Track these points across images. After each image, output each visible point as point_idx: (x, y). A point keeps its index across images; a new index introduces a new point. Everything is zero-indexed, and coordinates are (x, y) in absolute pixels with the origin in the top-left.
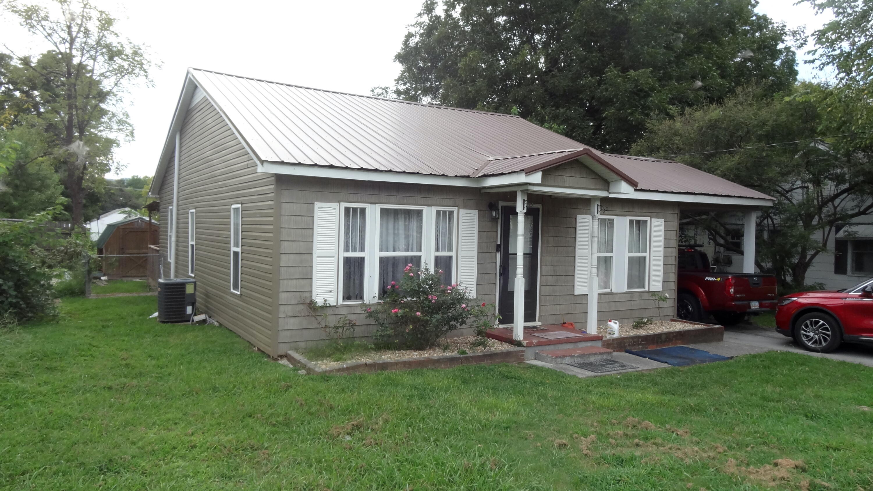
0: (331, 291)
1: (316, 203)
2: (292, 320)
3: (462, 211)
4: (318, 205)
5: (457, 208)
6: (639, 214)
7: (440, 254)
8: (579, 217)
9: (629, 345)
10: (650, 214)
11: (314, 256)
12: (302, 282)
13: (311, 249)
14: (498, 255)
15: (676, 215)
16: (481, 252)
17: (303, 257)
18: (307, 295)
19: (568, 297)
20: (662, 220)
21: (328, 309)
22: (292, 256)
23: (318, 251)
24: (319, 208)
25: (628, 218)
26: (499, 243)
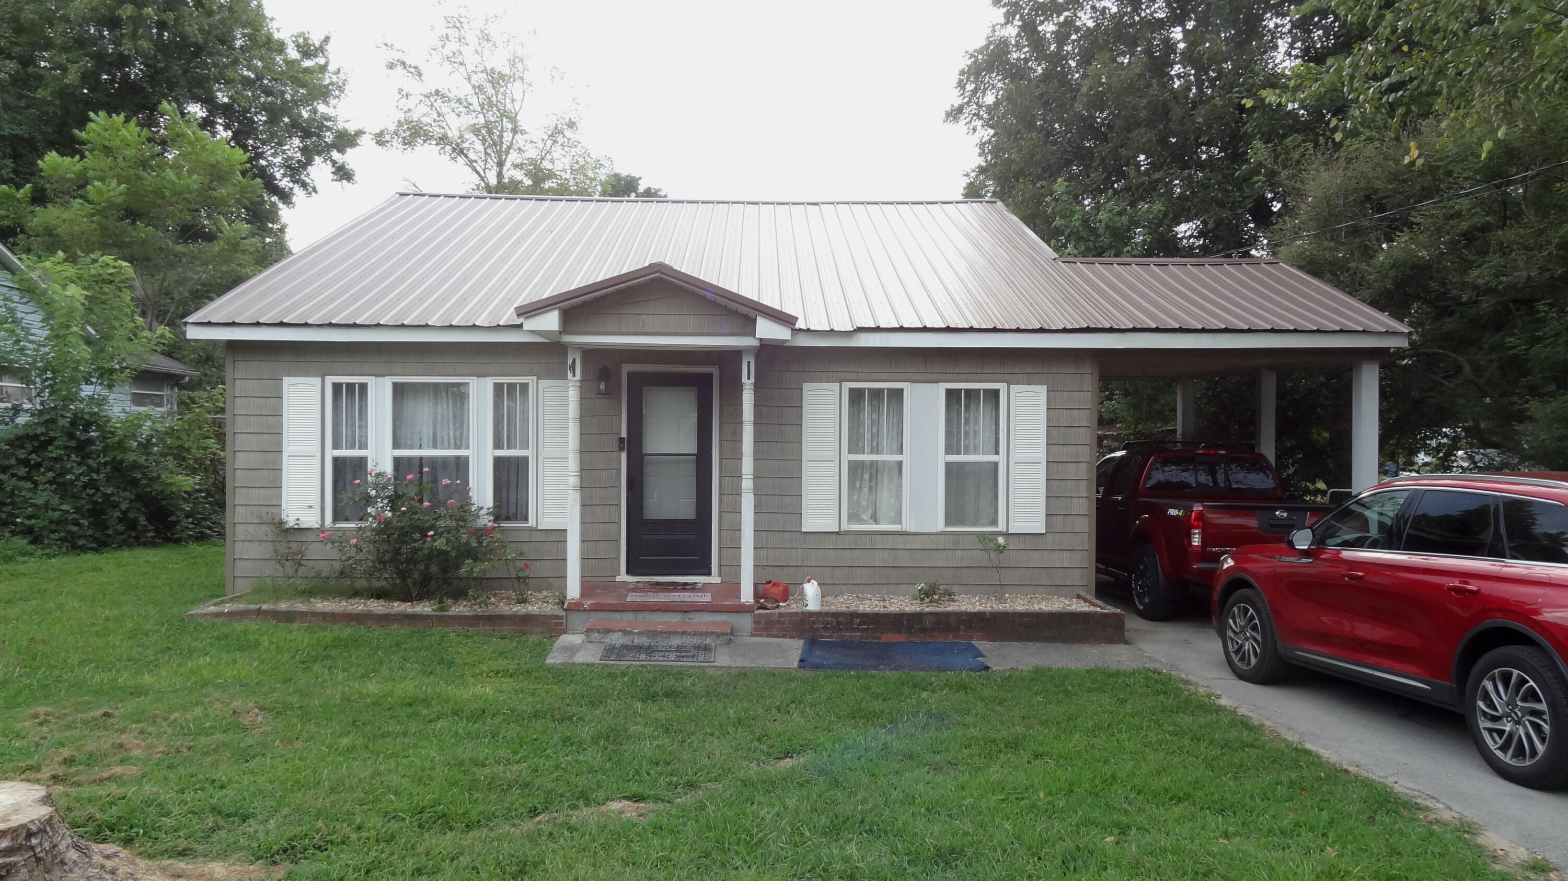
0: (310, 507)
1: (284, 378)
2: (255, 546)
3: (544, 383)
4: (287, 381)
5: (535, 378)
6: (976, 377)
7: (504, 453)
8: (807, 387)
9: (825, 629)
10: (1008, 377)
11: (285, 455)
12: (269, 492)
13: (280, 444)
14: (624, 456)
15: (1088, 378)
16: (586, 450)
17: (270, 455)
18: (275, 510)
19: (787, 535)
20: (1043, 389)
21: (309, 533)
22: (253, 454)
23: (291, 448)
24: (289, 385)
25: (942, 387)
26: (624, 434)
